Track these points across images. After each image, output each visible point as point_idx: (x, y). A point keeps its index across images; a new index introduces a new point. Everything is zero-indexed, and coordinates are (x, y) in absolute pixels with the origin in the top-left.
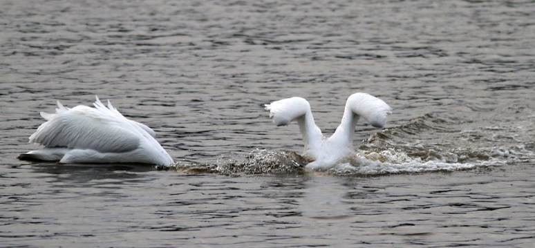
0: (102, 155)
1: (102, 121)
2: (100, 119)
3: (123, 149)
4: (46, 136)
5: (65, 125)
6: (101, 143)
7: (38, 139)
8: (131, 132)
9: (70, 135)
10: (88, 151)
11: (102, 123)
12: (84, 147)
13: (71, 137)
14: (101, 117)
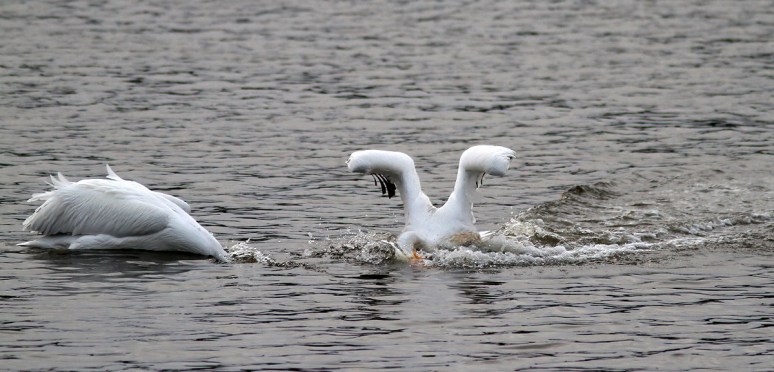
0: (118, 241)
1: (117, 196)
2: (113, 193)
3: (147, 230)
4: (45, 220)
5: (68, 205)
6: (117, 226)
7: (34, 226)
8: (156, 207)
9: (76, 217)
10: (100, 237)
11: (118, 198)
12: (95, 232)
13: (77, 220)
14: (115, 190)
